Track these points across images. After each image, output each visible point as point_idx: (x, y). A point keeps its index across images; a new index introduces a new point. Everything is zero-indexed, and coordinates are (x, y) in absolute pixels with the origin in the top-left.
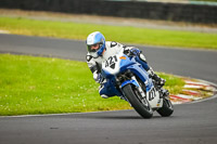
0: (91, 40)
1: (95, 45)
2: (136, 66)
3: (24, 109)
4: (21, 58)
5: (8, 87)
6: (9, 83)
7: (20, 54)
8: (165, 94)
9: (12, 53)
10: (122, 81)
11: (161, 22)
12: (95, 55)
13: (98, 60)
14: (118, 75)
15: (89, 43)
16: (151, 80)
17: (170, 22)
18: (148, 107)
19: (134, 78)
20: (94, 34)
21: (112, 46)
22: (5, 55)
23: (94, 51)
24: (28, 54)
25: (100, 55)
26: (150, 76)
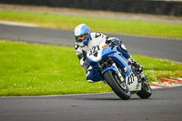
0: (78, 31)
1: (81, 36)
2: (117, 55)
3: (49, 90)
4: (47, 47)
5: (36, 72)
6: (37, 69)
7: (46, 44)
8: (143, 79)
9: (40, 43)
10: (104, 67)
11: (164, 17)
12: (81, 44)
13: (84, 49)
14: (101, 62)
15: (76, 35)
16: (130, 66)
17: (172, 17)
18: (127, 90)
19: (114, 65)
20: (81, 26)
21: (97, 37)
22: (33, 45)
23: (80, 41)
24: (53, 44)
25: (86, 44)
26: (129, 63)
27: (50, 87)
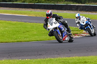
27: (33, 38)
